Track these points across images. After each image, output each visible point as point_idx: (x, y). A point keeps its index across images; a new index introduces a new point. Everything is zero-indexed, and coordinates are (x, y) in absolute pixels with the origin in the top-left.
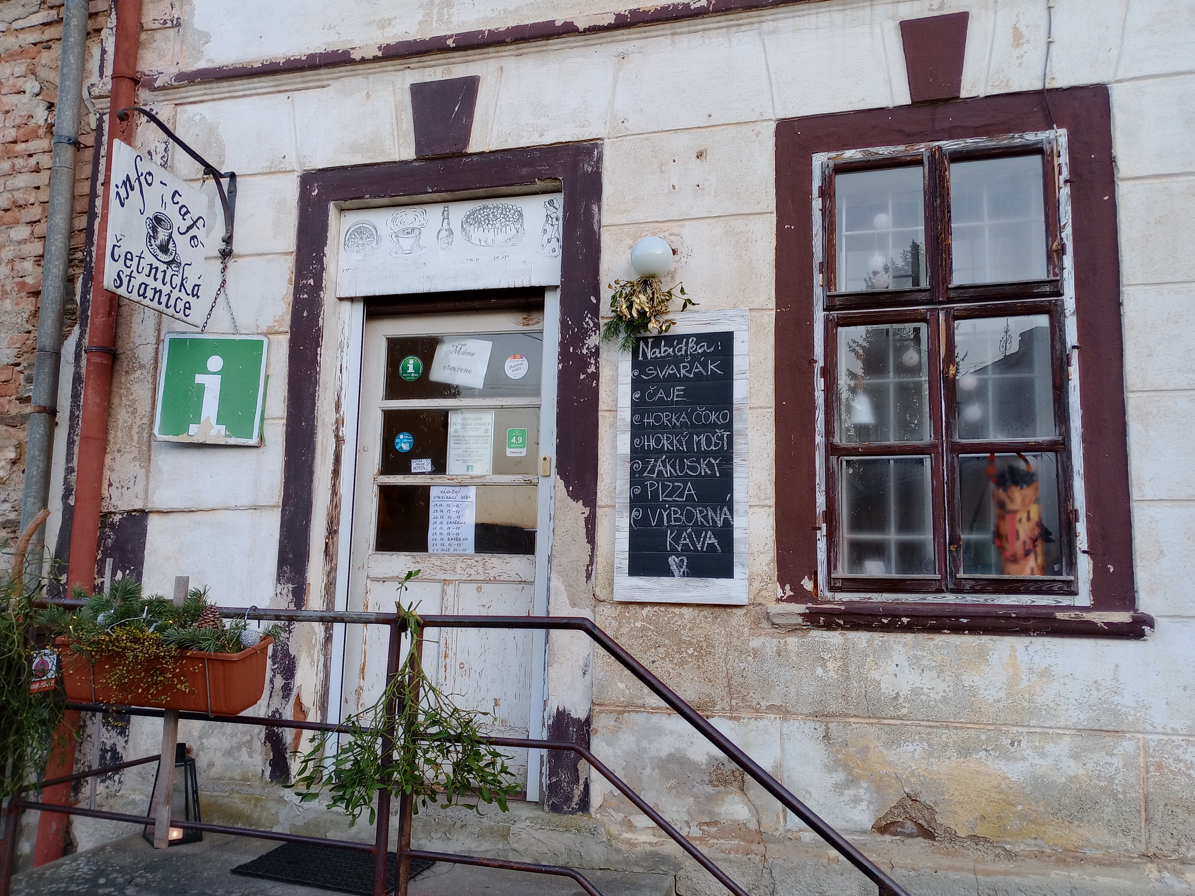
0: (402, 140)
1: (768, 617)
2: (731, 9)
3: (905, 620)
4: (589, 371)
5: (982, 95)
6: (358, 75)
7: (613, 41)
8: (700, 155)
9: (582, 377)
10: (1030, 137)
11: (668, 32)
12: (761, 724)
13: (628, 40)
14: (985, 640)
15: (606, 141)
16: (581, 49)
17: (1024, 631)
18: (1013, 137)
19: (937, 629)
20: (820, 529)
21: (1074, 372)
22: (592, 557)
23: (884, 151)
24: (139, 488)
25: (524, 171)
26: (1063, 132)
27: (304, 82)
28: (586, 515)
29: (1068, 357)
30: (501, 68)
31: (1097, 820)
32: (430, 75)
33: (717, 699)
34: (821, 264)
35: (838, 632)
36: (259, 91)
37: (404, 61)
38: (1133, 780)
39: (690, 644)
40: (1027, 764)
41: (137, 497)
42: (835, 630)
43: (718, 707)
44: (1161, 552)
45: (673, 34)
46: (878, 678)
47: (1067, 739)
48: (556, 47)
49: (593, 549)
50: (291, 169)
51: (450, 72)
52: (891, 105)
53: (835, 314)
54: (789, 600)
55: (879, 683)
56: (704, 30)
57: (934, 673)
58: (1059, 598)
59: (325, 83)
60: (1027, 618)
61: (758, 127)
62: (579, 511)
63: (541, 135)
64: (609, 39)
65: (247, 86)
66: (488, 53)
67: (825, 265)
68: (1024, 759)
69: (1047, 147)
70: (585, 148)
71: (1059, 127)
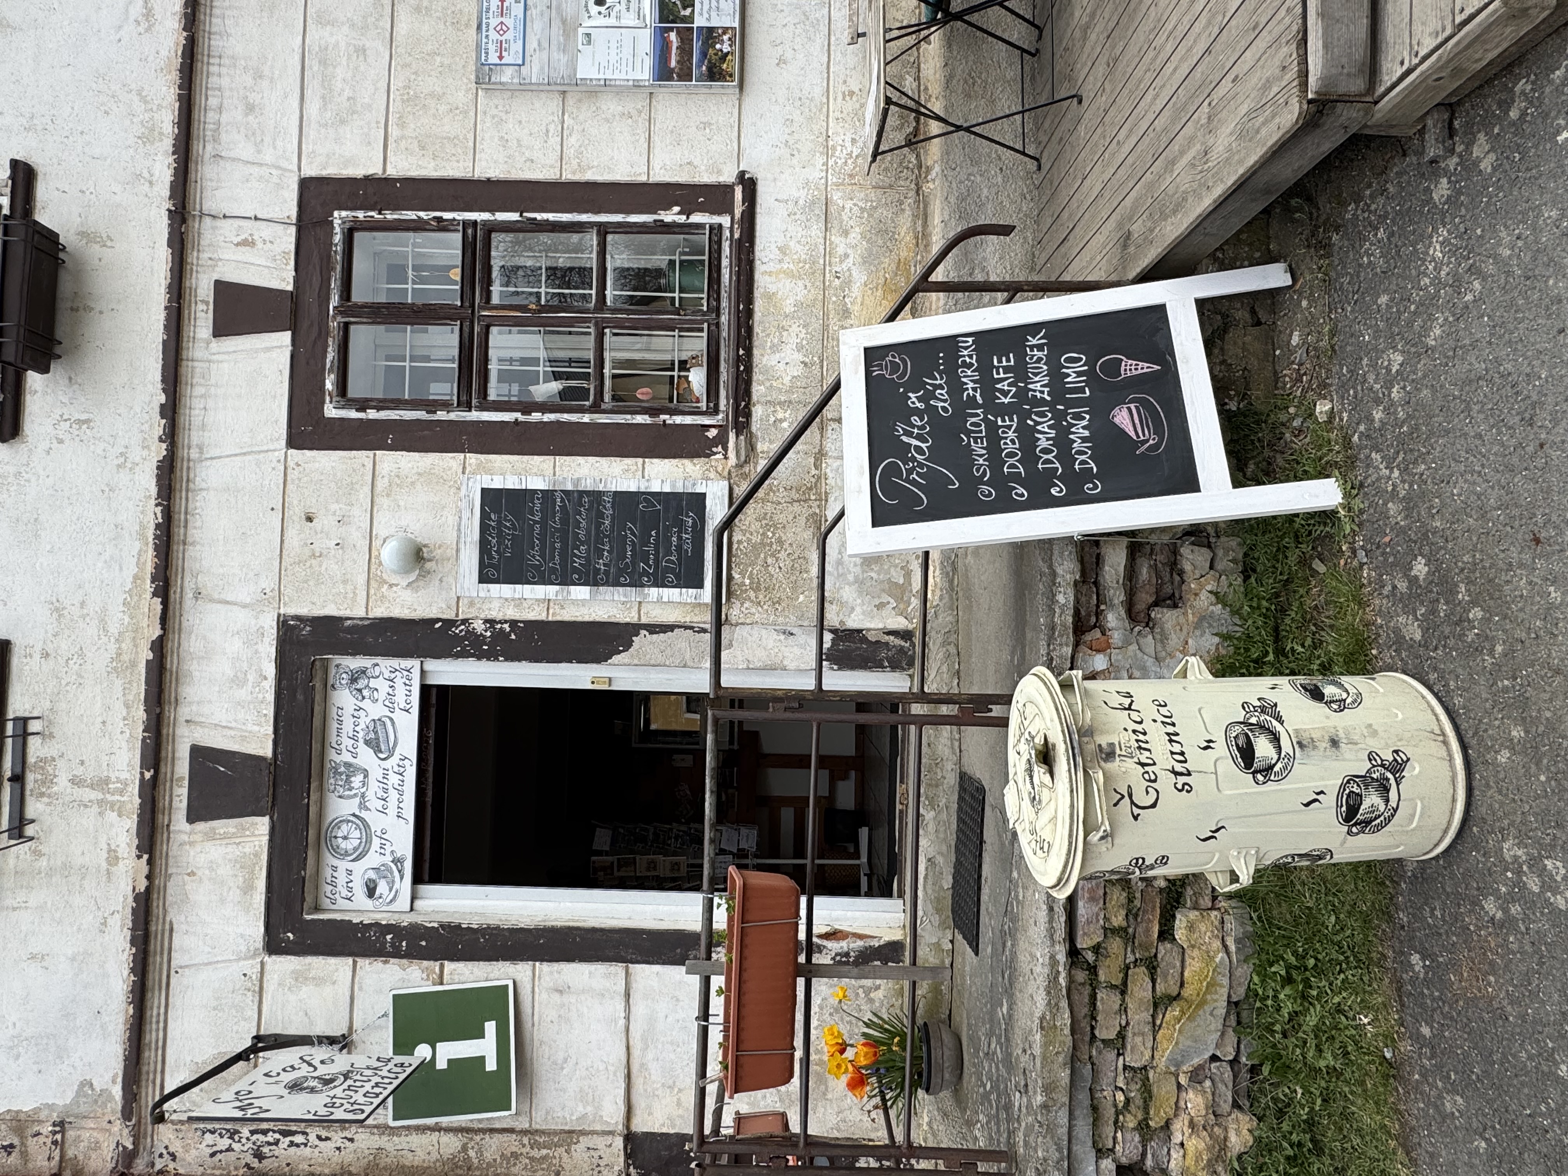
0: (248, 833)
1: (739, 466)
2: (170, 485)
3: (741, 352)
4: (508, 629)
5: (293, 273)
6: (165, 886)
7: (181, 603)
8: (310, 519)
9: (513, 637)
10: (337, 238)
11: (181, 548)
12: (830, 475)
13: (182, 588)
14: (757, 294)
15: (282, 611)
16: (183, 636)
17: (751, 263)
18: (336, 252)
19: (750, 330)
20: (664, 421)
21: (539, 216)
22: (686, 628)
23: (331, 355)
24: (600, 1142)
25: (300, 697)
26: (336, 214)
27: (162, 954)
28: (647, 633)
29: (529, 219)
30: (187, 721)
31: (893, 222)
32: (181, 801)
33: (811, 512)
34: (428, 412)
35: (753, 409)
36: (162, 1010)
37: (160, 830)
38: (862, 195)
39: (764, 534)
40: (853, 268)
41: (610, 1145)
42: (750, 410)
43: (817, 511)
44: (688, 163)
45: (185, 544)
46: (789, 378)
47: (833, 238)
48: (175, 661)
49: (680, 627)
50: (259, 966)
51: (182, 779)
52: (290, 348)
53: (474, 402)
54: (725, 449)
55: (794, 377)
56: (186, 513)
57: (785, 334)
58: (724, 238)
59: (167, 927)
60: (739, 260)
61: (291, 464)
62: (641, 641)
63: (266, 678)
64: (178, 606)
65: (154, 1026)
66: (168, 735)
67: (429, 408)
68: (849, 270)
69: (347, 226)
70: (285, 634)
71: (332, 215)
